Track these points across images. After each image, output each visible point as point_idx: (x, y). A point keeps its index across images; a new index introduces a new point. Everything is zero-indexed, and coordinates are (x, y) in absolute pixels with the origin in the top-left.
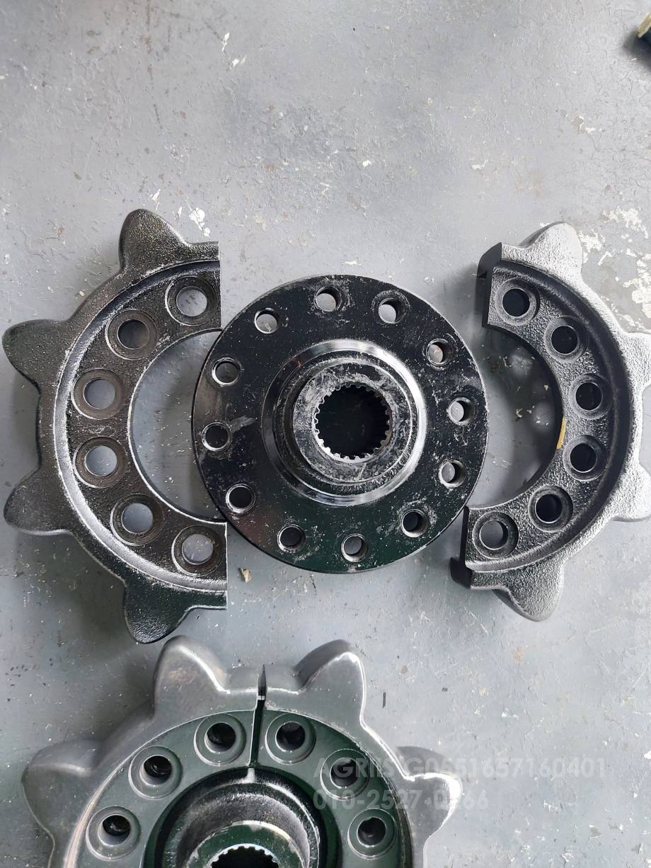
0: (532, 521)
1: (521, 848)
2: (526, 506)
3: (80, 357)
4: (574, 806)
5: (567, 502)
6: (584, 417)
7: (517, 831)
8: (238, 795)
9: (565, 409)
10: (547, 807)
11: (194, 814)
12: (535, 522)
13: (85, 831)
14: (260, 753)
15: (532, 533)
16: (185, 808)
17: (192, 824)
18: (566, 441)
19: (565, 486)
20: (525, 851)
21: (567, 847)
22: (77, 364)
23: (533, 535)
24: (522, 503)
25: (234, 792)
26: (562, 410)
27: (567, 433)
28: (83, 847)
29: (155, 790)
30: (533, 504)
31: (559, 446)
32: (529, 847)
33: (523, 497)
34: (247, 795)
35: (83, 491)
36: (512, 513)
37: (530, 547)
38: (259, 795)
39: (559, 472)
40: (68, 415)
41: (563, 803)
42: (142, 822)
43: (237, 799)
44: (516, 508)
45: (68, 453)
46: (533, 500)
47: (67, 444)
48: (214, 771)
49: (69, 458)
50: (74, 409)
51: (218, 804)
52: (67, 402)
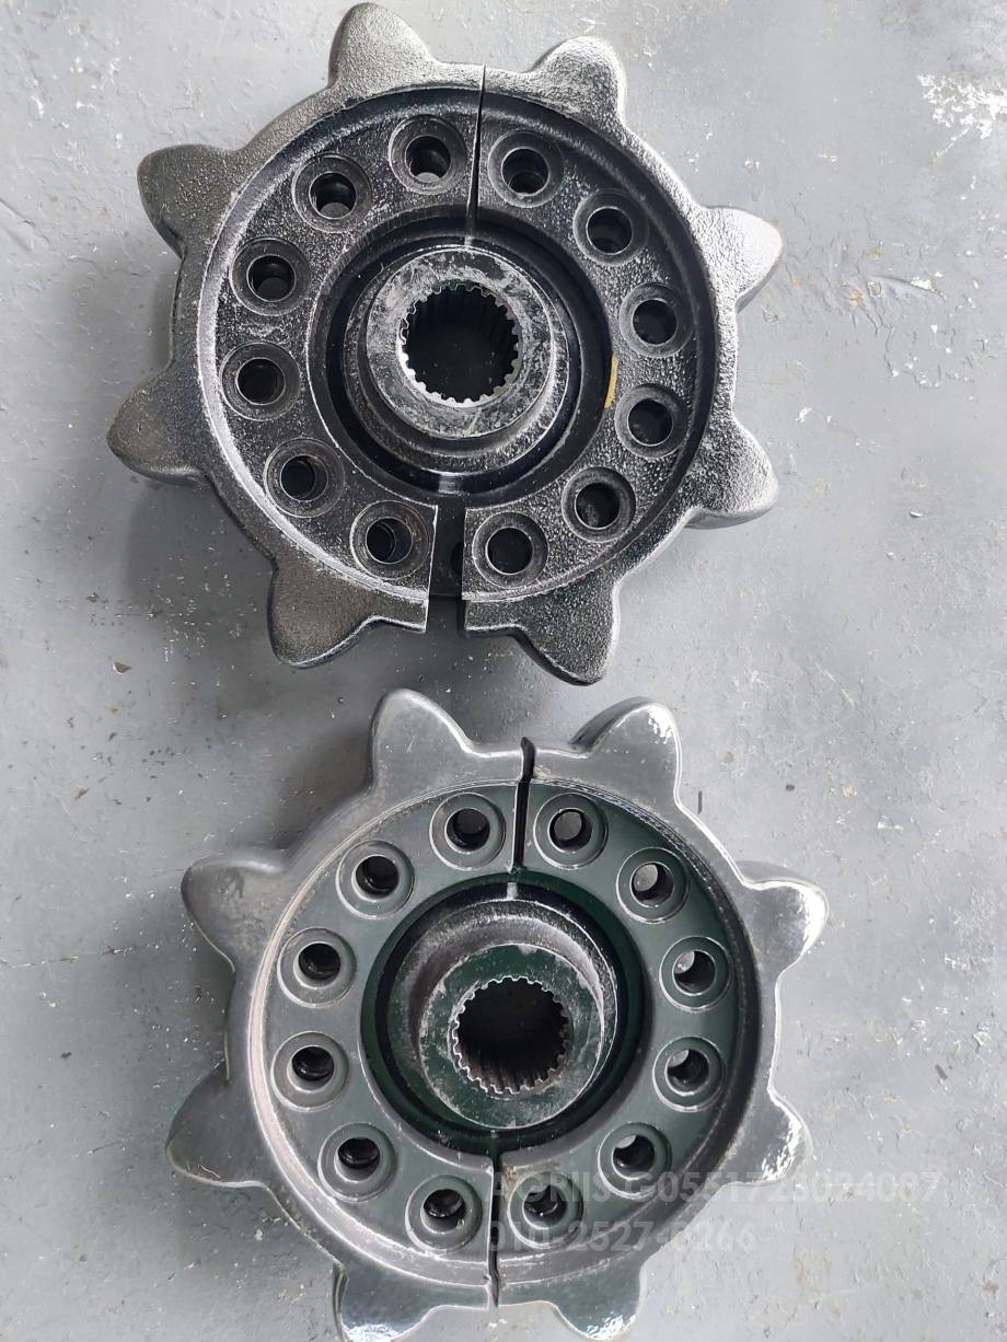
0: (569, 525)
1: (912, 1024)
2: (558, 503)
3: (251, 214)
4: (990, 963)
5: (627, 495)
6: (647, 356)
7: (905, 999)
8: (496, 918)
9: (615, 342)
10: (950, 963)
11: (432, 943)
12: (576, 528)
13: (275, 964)
14: (525, 850)
15: (569, 545)
16: (419, 937)
17: (429, 960)
18: (618, 394)
19: (620, 467)
20: (918, 1029)
21: (982, 1023)
22: (244, 225)
23: (571, 548)
24: (550, 496)
25: (490, 913)
26: (610, 344)
27: (619, 381)
28: (273, 987)
29: (375, 905)
30: (570, 498)
31: (608, 404)
32: (923, 1022)
33: (552, 487)
34: (510, 917)
35: (230, 421)
36: (535, 512)
37: (567, 567)
38: (526, 918)
39: (609, 444)
40: (221, 302)
41: (973, 958)
42: (358, 952)
43: (493, 923)
44: (541, 505)
45: (213, 358)
46: (571, 492)
47: (214, 344)
48: (461, 879)
49: (214, 366)
50: (231, 293)
51: (466, 930)
52: (222, 280)
